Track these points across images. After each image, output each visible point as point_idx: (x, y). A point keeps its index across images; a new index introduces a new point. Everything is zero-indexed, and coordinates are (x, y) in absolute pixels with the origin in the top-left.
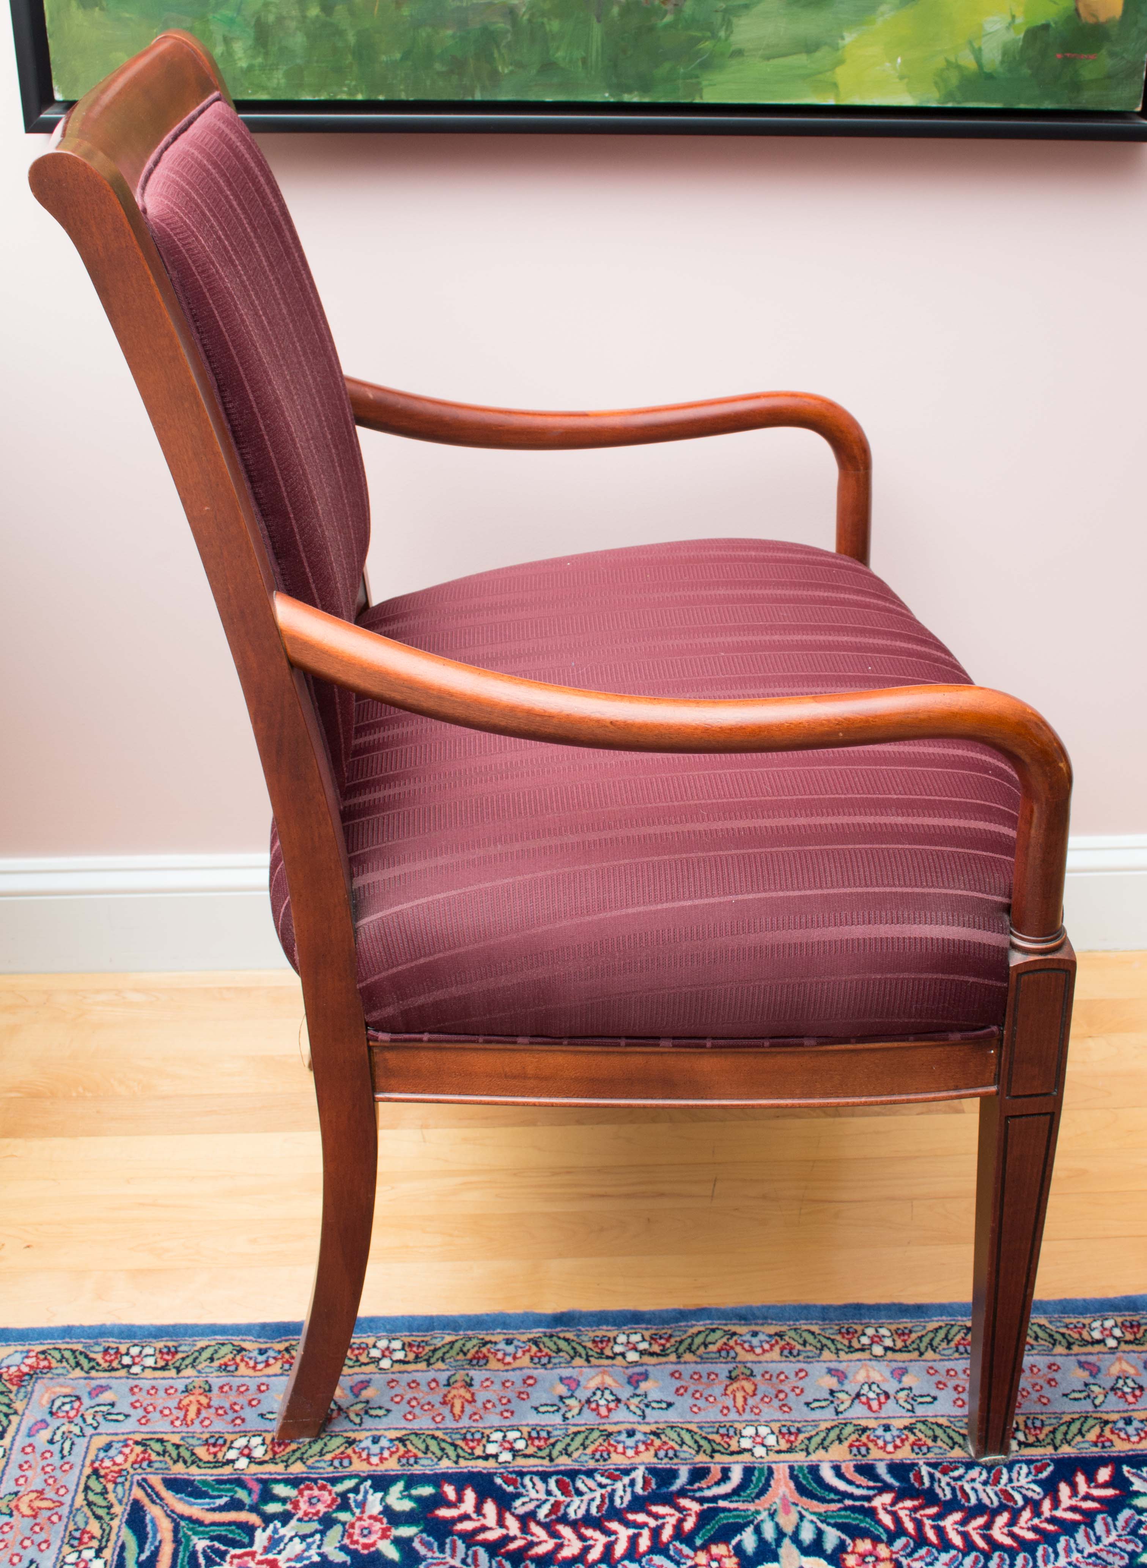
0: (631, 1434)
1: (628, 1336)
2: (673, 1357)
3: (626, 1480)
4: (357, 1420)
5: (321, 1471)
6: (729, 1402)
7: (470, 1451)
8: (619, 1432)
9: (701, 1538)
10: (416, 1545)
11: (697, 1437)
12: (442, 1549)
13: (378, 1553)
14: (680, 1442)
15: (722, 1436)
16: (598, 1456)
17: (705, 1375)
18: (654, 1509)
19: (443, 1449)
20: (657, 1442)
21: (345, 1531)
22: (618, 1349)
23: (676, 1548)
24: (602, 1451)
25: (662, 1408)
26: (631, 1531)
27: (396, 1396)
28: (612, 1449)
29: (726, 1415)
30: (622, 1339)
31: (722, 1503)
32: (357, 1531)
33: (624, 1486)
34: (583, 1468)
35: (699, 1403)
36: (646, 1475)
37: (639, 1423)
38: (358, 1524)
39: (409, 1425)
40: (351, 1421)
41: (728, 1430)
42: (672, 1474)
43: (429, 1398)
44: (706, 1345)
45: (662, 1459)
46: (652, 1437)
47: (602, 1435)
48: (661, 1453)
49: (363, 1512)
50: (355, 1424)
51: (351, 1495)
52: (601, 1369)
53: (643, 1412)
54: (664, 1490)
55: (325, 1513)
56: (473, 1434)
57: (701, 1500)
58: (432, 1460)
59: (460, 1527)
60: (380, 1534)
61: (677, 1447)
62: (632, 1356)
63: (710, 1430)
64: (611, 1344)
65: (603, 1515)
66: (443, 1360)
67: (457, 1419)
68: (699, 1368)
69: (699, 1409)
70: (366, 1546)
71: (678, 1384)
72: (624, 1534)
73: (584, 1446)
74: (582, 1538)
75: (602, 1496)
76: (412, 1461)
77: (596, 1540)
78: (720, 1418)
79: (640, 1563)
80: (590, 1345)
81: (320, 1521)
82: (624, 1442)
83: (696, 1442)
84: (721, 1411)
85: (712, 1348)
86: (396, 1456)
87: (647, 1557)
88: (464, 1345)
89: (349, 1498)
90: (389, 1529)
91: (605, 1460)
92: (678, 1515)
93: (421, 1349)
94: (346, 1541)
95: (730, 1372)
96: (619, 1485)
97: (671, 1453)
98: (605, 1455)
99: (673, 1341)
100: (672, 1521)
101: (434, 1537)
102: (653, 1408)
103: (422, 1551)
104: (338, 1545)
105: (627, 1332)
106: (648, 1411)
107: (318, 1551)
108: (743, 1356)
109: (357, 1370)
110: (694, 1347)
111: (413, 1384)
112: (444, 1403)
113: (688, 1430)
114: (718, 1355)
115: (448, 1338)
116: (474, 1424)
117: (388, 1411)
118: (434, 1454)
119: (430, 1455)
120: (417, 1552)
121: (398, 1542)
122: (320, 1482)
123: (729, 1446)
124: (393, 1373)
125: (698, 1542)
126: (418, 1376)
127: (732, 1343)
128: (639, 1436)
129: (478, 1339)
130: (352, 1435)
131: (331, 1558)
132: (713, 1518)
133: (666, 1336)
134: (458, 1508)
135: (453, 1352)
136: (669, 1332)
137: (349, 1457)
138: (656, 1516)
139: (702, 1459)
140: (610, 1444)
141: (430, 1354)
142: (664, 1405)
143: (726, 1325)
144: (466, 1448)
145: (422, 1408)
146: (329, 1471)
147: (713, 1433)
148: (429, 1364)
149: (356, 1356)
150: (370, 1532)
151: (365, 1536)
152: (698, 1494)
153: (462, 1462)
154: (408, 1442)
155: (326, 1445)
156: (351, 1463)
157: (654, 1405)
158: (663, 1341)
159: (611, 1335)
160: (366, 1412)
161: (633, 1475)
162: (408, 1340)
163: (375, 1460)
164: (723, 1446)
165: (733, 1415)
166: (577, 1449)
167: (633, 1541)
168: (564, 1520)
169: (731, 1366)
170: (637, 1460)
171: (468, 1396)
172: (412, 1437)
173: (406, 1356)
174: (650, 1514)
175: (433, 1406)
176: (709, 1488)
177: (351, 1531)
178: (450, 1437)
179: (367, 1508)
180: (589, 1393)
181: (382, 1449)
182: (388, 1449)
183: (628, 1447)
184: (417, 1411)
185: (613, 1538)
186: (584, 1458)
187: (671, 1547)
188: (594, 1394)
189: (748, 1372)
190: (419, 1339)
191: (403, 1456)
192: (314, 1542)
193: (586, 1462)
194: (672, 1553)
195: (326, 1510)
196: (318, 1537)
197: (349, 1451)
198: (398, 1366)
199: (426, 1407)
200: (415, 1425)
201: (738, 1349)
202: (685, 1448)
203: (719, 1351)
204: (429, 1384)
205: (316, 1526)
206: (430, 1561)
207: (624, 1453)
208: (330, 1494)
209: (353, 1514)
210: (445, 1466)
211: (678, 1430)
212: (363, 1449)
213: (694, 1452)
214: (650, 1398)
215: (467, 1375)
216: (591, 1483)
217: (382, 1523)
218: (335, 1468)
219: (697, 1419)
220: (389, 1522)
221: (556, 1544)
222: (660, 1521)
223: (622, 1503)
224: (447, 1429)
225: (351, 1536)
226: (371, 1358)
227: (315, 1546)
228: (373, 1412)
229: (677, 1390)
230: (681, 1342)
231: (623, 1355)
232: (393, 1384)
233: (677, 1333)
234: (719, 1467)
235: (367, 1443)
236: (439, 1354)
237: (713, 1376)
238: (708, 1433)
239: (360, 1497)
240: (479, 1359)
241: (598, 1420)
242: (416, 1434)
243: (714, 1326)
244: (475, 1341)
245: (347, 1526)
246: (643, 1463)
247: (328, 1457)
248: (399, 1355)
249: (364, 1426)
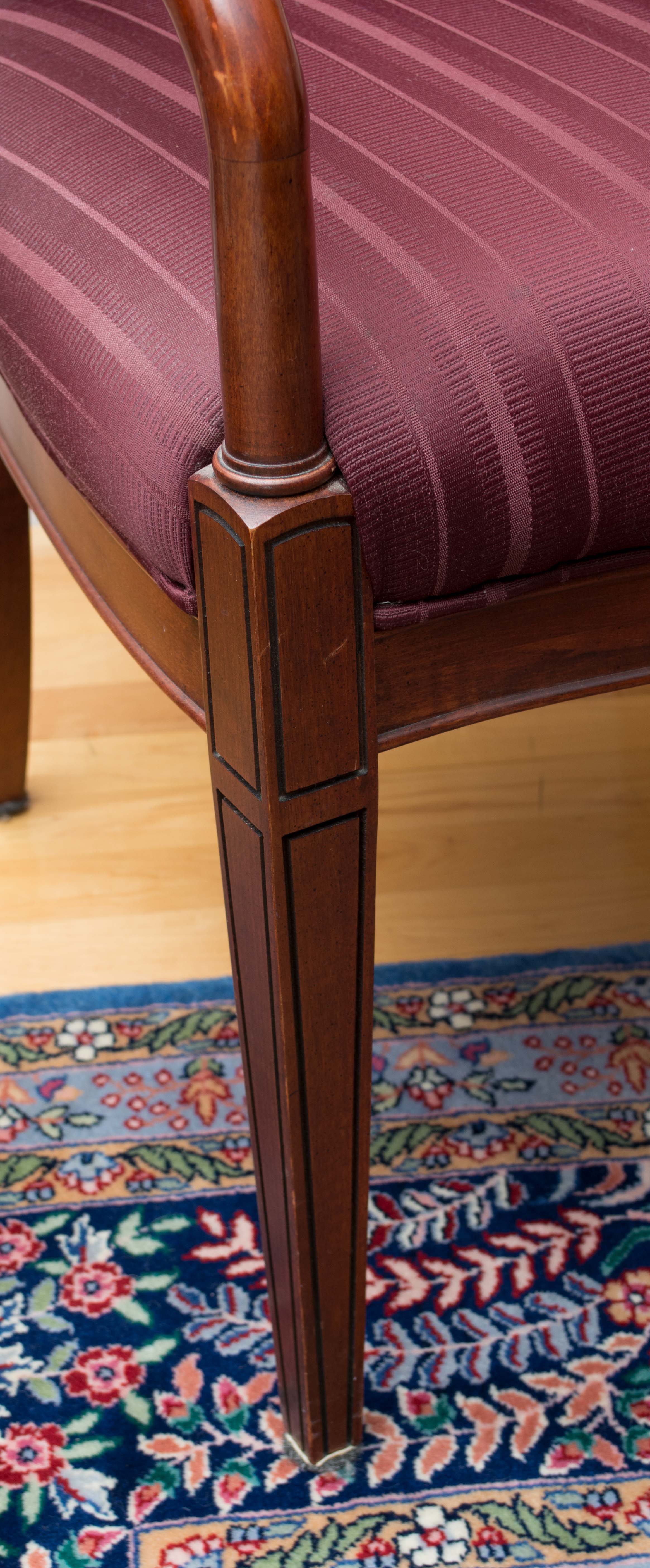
0: (479, 1128)
1: (450, 994)
2: (523, 1019)
3: (481, 1190)
4: (54, 1133)
5: (10, 1207)
6: (620, 1076)
7: (234, 1165)
8: (461, 1128)
9: (609, 1265)
10: (173, 1299)
11: (579, 1126)
12: (213, 1304)
13: (116, 1316)
14: (553, 1134)
15: (617, 1122)
16: (430, 1161)
17: (575, 1040)
18: (532, 1228)
19: (192, 1166)
20: (521, 1138)
21: (58, 1288)
22: (437, 1013)
23: (573, 1282)
24: (436, 1154)
25: (518, 1090)
26: (500, 1261)
27: (109, 1096)
28: (451, 1151)
29: (616, 1094)
30: (441, 998)
31: (632, 1215)
32: (77, 1287)
33: (480, 1199)
34: (411, 1180)
35: (572, 1079)
36: (512, 1181)
37: (488, 1112)
38: (77, 1277)
39: (136, 1136)
40: (45, 1134)
41: (624, 1113)
42: (553, 1179)
43: (162, 1096)
44: (570, 1000)
45: (529, 1160)
46: (512, 1130)
47: (433, 1132)
48: (529, 1153)
49: (83, 1260)
50: (52, 1138)
51: (61, 1238)
52: (417, 1041)
53: (492, 1095)
54: (542, 1201)
55: (26, 1265)
56: (235, 1141)
57: (600, 1212)
58: (178, 1181)
59: (235, 1270)
60: (113, 1289)
61: (551, 1142)
62: (461, 1021)
63: (597, 1115)
64: (425, 1006)
65: (453, 1242)
66: (172, 1042)
67: (207, 1122)
68: (566, 1031)
69: (576, 1087)
70: (94, 1307)
71: (537, 1054)
72: (490, 1265)
73: (408, 1148)
74: (427, 1274)
75: (448, 1216)
76: (147, 1184)
77: (449, 1277)
78: (609, 1098)
79: (522, 1304)
80: (393, 1009)
81: (21, 1275)
82: (468, 1141)
83: (578, 1132)
84: (609, 1089)
85: (579, 1003)
86: (121, 1180)
87: (532, 1295)
88: (201, 1021)
89: (58, 1243)
90: (126, 1281)
91: (442, 1166)
92: (568, 1235)
93: (136, 1031)
94: (63, 1302)
95: (613, 1034)
96: (471, 1199)
97: (543, 1151)
98: (442, 1159)
99: (518, 997)
100: (561, 1244)
101: (198, 1287)
102: (506, 1091)
103: (184, 1308)
104: (51, 1307)
105: (448, 989)
106: (499, 1095)
107: (23, 1317)
108: (628, 1011)
109: (42, 1064)
110: (553, 1003)
111: (133, 1079)
112: (184, 1101)
113: (565, 1118)
114: (589, 1013)
115: (176, 1014)
116: (236, 1128)
117: (100, 1118)
118: (179, 1172)
119: (173, 1174)
120: (176, 1311)
121: (143, 1297)
122: (11, 1222)
123: (630, 1135)
124: (99, 1065)
125: (606, 1270)
126: (138, 1068)
127: (608, 994)
128: (491, 1131)
129: (222, 1011)
130: (51, 1154)
131: (43, 1326)
132: (623, 1236)
133: (508, 991)
134: (228, 1244)
135: (187, 1031)
136: (511, 985)
137: (50, 1186)
138: (535, 1238)
139: (591, 1155)
140: (447, 1144)
141: (152, 1036)
142: (521, 1085)
143: (595, 971)
144: (228, 1161)
145: (151, 1110)
146: (22, 1207)
147: (601, 1118)
148: (152, 1050)
149: (39, 1046)
150: (98, 1287)
151: (91, 1293)
152: (594, 1204)
153: (226, 1182)
154: (137, 1160)
155: (12, 1170)
156: (53, 1193)
157: (507, 1085)
158: (503, 999)
159: (424, 993)
160: (67, 1121)
161: (490, 1183)
162: (114, 1019)
163: (90, 1187)
164: (620, 1137)
165: (627, 1094)
166: (398, 1154)
167: (506, 1275)
168: (396, 1252)
169: (613, 1026)
170: (493, 1162)
171: (220, 1090)
172: (143, 1152)
173: (115, 1040)
174: (525, 1236)
175: (168, 1107)
176: (609, 1193)
177: (68, 1287)
178: (202, 1148)
179: (89, 1253)
180: (404, 1075)
181: (99, 1171)
182: (109, 1169)
183: (476, 1147)
184: (145, 1115)
185: (474, 1272)
186: (410, 1165)
187: (565, 1279)
188: (412, 1075)
189: (641, 1034)
190: (131, 1017)
191: (133, 1179)
192: (14, 1306)
193: (415, 1169)
194: (567, 1287)
195: (26, 1260)
196: (19, 1298)
197: (49, 1177)
198: (104, 1057)
199: (158, 1109)
200: (145, 1134)
201: (620, 1003)
202: (563, 1141)
203: (592, 1007)
204: (156, 1077)
205: (13, 1283)
206: (198, 1320)
207: (470, 1155)
208: (28, 1236)
209: (69, 1263)
210: (200, 1187)
211: (548, 1117)
212: (69, 1174)
213: (577, 1147)
214: (498, 1076)
215: (213, 1061)
216: (424, 1198)
217: (115, 1274)
218: (30, 1201)
219: (574, 1101)
220: (126, 1271)
221: (388, 1287)
222: (543, 1246)
223: (480, 1223)
224: (193, 1136)
225: (68, 1294)
226: (62, 1047)
227: (17, 1311)
228: (77, 1120)
229: (538, 1063)
230: (532, 998)
231: (447, 1020)
232: (101, 1081)
233: (522, 986)
234: (619, 1165)
235: (75, 1164)
236: (165, 1035)
237: (588, 1042)
238: (596, 1119)
239: (75, 1239)
240: (227, 1038)
241: (426, 1113)
242: (149, 1147)
243: (578, 974)
244: (217, 1015)
245: (61, 1281)
246: (502, 1166)
247: (18, 1187)
248: (105, 1040)
249: (66, 1140)
